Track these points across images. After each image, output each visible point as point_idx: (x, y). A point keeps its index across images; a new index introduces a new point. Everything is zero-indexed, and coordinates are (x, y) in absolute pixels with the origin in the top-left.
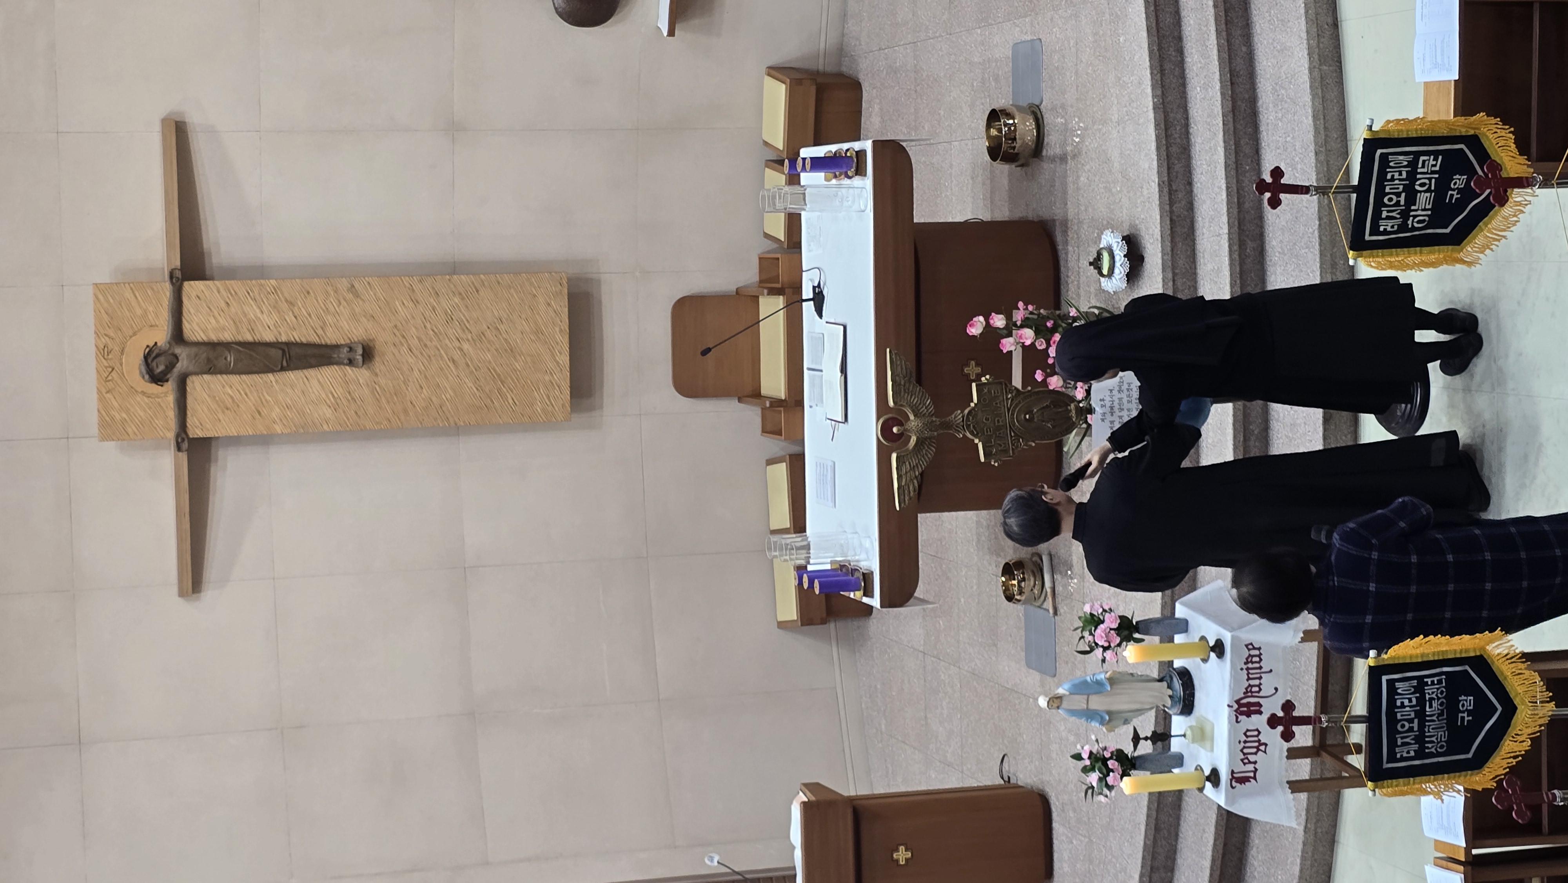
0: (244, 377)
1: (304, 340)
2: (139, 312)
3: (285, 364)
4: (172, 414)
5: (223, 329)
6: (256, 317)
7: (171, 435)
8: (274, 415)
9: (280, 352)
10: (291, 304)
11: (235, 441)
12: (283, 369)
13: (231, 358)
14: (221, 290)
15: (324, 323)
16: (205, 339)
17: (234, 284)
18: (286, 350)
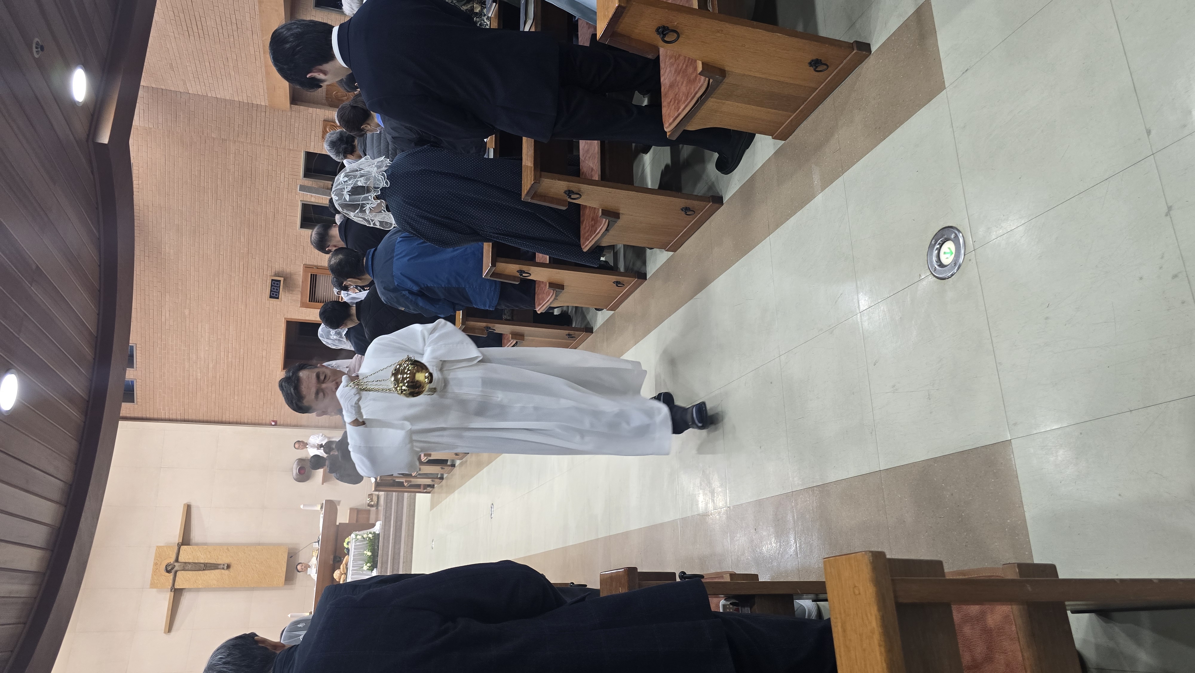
0: (193, 572)
1: (212, 563)
2: (167, 553)
3: (205, 568)
4: (171, 581)
5: (190, 559)
6: (200, 556)
7: (170, 587)
8: (200, 583)
9: (204, 565)
10: (210, 552)
11: (190, 590)
12: (204, 570)
13: (190, 566)
14: (191, 548)
15: (218, 558)
16: (185, 561)
17: (195, 547)
18: (206, 564)
